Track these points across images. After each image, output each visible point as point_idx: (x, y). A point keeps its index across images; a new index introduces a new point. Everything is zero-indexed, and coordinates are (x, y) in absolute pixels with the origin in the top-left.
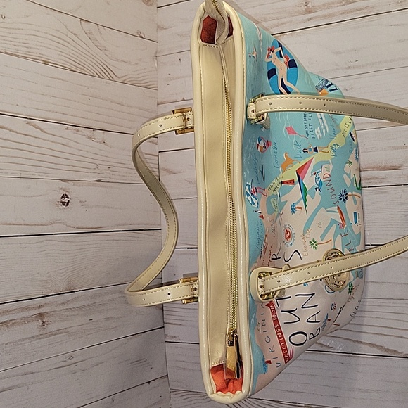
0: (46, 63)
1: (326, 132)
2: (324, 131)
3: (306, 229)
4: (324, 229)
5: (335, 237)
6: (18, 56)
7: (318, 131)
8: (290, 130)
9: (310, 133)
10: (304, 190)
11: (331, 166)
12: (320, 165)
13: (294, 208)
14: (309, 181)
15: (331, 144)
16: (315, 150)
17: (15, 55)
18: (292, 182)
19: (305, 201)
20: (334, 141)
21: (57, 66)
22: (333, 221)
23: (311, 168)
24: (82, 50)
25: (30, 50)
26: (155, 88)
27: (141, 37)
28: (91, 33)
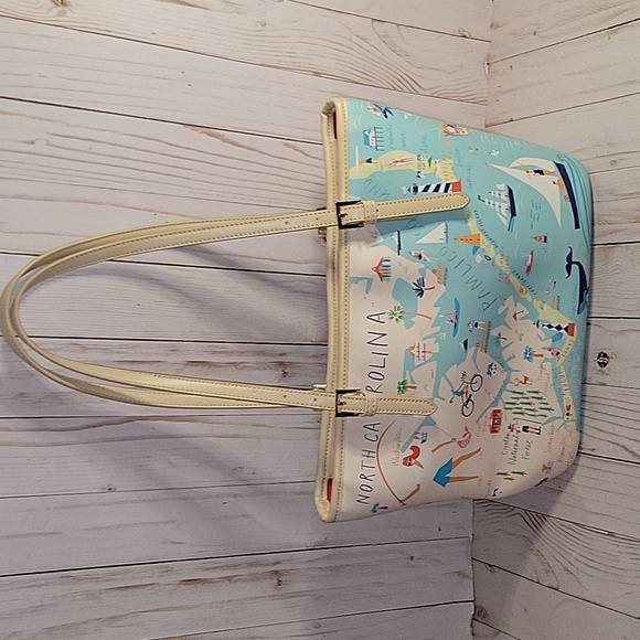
0: (317, 74)
6: (279, 68)
17: (275, 67)
21: (333, 77)
24: (373, 57)
25: (295, 60)
26: (482, 102)
27: (464, 37)
28: (387, 36)
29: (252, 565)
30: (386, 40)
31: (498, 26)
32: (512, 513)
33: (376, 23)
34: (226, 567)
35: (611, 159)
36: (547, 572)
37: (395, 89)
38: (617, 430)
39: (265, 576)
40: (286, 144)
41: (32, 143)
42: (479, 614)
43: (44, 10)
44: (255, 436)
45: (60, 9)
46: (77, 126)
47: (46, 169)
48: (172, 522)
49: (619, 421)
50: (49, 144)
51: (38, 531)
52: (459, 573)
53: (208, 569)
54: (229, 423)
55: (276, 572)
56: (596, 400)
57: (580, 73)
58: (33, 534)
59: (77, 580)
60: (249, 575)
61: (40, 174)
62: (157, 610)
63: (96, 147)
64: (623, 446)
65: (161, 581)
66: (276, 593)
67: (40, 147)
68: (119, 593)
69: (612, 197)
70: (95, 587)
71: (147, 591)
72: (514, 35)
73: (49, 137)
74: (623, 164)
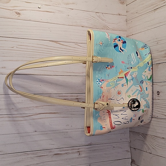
1: (135, 62)
2: (134, 62)
3: (127, 92)
4: (134, 92)
5: (138, 95)
7: (132, 62)
8: (123, 62)
9: (129, 63)
10: (127, 80)
11: (137, 73)
12: (133, 72)
13: (123, 85)
14: (129, 77)
15: (137, 66)
16: (131, 68)
18: (123, 78)
19: (127, 83)
20: (138, 65)
21: (87, 27)
22: (137, 90)
23: (130, 73)
24: (96, 21)
25: (77, 23)
26: (126, 31)
27: (120, 15)
28: (100, 16)
29: (72, 150)
30: (100, 17)
31: (128, 12)
32: (139, 134)
33: (97, 13)
34: (66, 150)
35: (157, 42)
36: (148, 149)
37: (103, 29)
38: (163, 111)
39: (76, 153)
40: (75, 44)
41: (13, 47)
42: (133, 161)
43: (15, 16)
44: (71, 117)
45: (19, 15)
46: (24, 43)
47: (16, 54)
48: (51, 139)
49: (163, 109)
50: (17, 47)
51: (18, 142)
52: (127, 151)
53: (61, 151)
54: (65, 114)
55: (79, 151)
56: (157, 104)
57: (148, 21)
58: (17, 143)
59: (28, 154)
60: (72, 152)
61: (15, 55)
62: (48, 162)
63: (28, 48)
64: (165, 115)
65: (49, 154)
66: (79, 157)
67: (15, 48)
68: (39, 157)
69: (158, 52)
70: (32, 156)
71: (46, 157)
72: (132, 13)
73: (17, 46)
74: (160, 43)
